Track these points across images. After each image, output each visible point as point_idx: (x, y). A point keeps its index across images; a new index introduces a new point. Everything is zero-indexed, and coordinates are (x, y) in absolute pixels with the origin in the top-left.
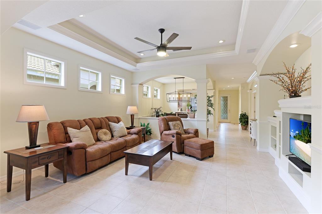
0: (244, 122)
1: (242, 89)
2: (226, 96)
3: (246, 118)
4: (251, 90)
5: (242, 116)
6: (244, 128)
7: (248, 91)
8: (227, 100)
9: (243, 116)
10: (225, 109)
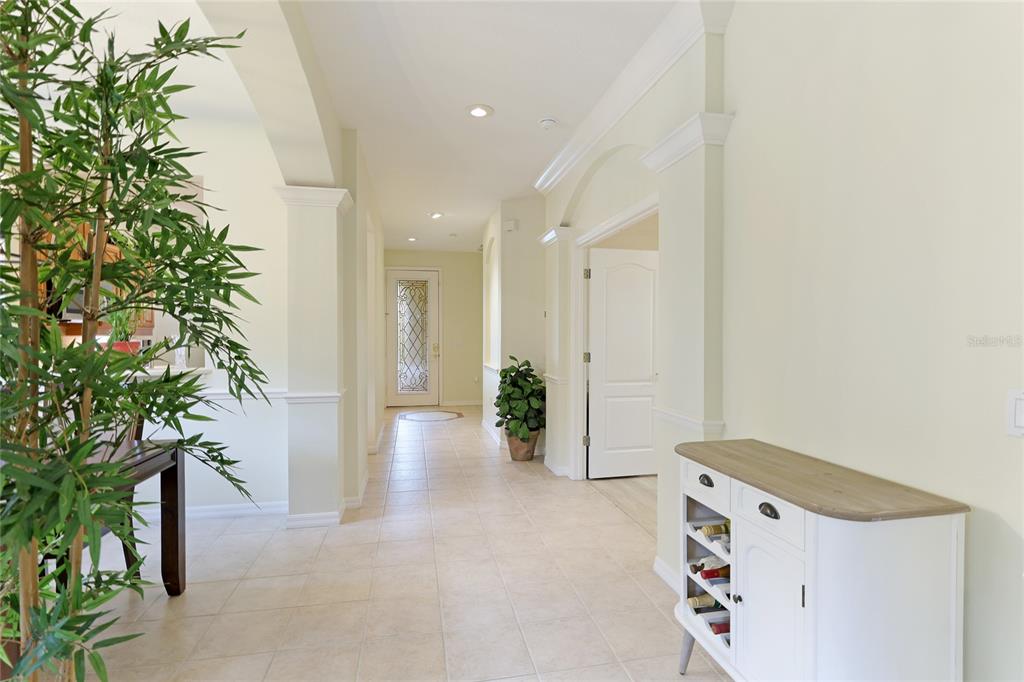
0: (526, 419)
1: (506, 233)
2: (422, 276)
3: (531, 394)
4: (564, 225)
5: (514, 383)
6: (522, 452)
7: (550, 236)
8: (424, 300)
9: (521, 382)
10: (418, 344)
